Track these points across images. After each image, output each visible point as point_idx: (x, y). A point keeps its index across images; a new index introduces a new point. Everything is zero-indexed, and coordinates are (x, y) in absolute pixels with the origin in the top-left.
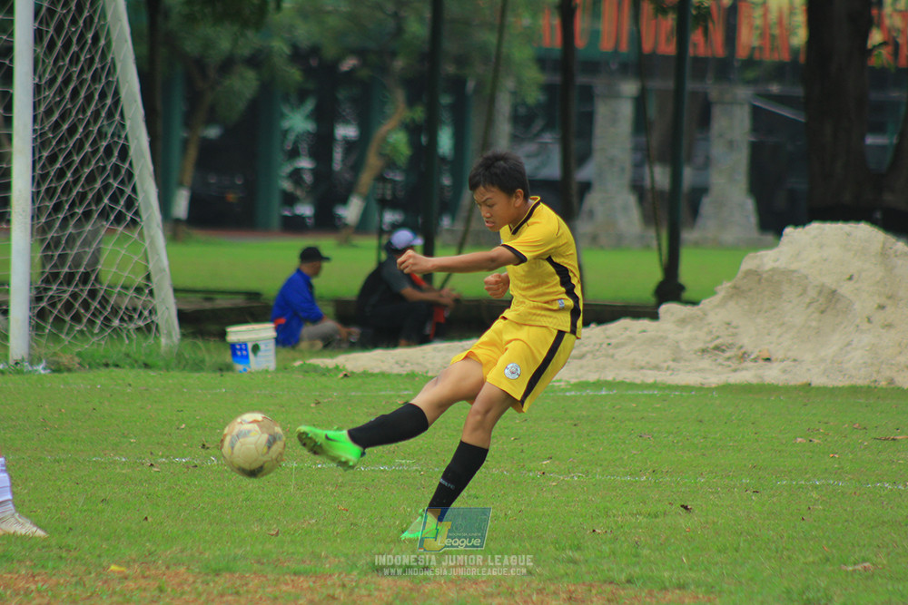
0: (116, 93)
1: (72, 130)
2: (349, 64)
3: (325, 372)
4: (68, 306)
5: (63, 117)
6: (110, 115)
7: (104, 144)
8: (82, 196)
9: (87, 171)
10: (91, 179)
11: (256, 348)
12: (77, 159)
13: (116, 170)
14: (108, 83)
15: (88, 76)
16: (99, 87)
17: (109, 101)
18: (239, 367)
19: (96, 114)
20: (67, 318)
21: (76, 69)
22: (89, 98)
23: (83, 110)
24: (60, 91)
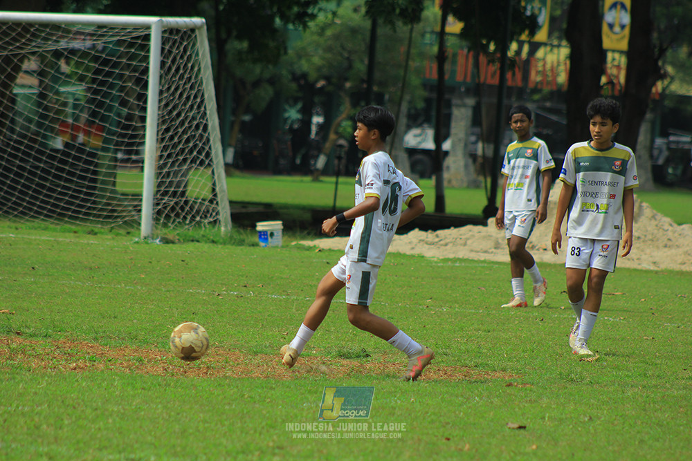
0: (203, 95)
1: (179, 115)
2: (320, 84)
3: (309, 249)
4: (173, 209)
5: (174, 108)
6: (199, 107)
7: (195, 123)
8: (183, 150)
9: (186, 137)
10: (188, 141)
11: (272, 234)
12: (180, 130)
13: (201, 136)
14: (199, 91)
15: (188, 86)
16: (194, 92)
17: (199, 100)
18: (262, 244)
19: (192, 107)
20: (172, 215)
21: (182, 82)
22: (188, 98)
23: (185, 104)
24: (173, 94)
